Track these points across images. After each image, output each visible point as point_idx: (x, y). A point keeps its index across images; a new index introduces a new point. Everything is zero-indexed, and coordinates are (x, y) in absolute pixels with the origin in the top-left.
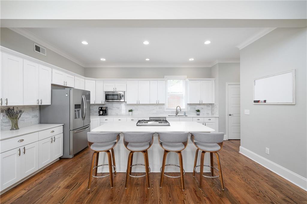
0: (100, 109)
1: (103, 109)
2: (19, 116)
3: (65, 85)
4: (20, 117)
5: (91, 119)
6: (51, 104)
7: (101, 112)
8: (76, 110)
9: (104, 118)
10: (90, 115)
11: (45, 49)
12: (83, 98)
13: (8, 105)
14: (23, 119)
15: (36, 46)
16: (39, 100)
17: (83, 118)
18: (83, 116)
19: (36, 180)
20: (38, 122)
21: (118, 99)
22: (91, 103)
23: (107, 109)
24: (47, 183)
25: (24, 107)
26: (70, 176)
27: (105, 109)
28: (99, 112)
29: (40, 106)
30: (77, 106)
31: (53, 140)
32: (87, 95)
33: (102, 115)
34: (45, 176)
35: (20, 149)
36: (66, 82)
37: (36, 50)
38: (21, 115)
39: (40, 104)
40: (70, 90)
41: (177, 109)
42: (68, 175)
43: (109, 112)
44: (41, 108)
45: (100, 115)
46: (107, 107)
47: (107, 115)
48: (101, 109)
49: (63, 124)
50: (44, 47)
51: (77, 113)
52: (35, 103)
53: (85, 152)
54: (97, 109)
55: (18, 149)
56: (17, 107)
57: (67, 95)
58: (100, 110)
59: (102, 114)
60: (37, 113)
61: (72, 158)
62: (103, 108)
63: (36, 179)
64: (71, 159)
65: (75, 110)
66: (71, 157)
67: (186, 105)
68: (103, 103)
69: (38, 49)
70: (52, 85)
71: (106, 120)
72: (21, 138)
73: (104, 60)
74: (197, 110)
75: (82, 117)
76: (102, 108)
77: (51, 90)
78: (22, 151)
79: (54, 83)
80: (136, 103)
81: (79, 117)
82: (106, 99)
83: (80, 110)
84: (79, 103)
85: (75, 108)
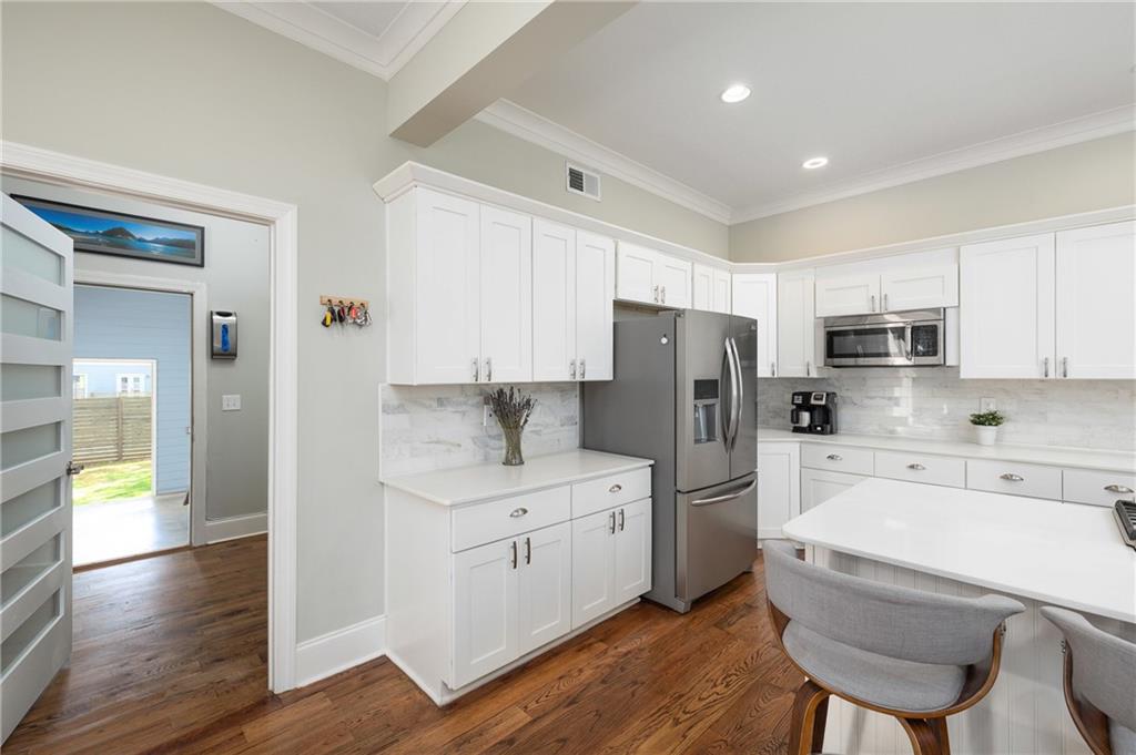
0: (799, 400)
1: (813, 402)
2: (523, 421)
3: (660, 303)
4: (526, 421)
5: (759, 445)
6: (611, 378)
7: (805, 418)
8: (701, 403)
9: (820, 445)
10: (756, 428)
11: (598, 176)
12: (729, 351)
13: (492, 381)
14: (538, 428)
15: (572, 172)
16: (578, 364)
17: (730, 443)
18: (730, 435)
19: (561, 678)
20: (576, 442)
22: (759, 375)
23: (835, 405)
24: (591, 716)
25: (540, 387)
26: (677, 722)
27: (823, 402)
28: (795, 418)
29: (581, 385)
30: (705, 388)
31: (617, 523)
32: (744, 335)
33: (810, 430)
34: (587, 668)
35: (515, 543)
36: (663, 291)
37: (571, 186)
38: (527, 416)
39: (578, 378)
40: (678, 319)
42: (667, 709)
43: (844, 416)
44: (588, 391)
45: (798, 430)
46: (834, 393)
47: (831, 433)
48: (803, 402)
49: (652, 462)
50: (595, 170)
51: (701, 414)
52: (563, 375)
53: (738, 599)
54: (784, 402)
55: (511, 541)
56: (520, 386)
57: (664, 341)
58: (800, 408)
59: (810, 426)
60: (573, 406)
61: (686, 613)
62: (816, 399)
63: (562, 670)
64: (682, 620)
65: (695, 406)
66: (681, 606)
68: (814, 374)
69: (576, 180)
70: (620, 305)
71: (831, 457)
72: (519, 503)
73: (822, 161)
75: (725, 439)
76: (807, 396)
77: (615, 324)
78: (522, 554)
79: (625, 296)
80: (1036, 374)
81: (711, 437)
82: (831, 352)
83: (717, 403)
84: (713, 373)
85: (698, 396)
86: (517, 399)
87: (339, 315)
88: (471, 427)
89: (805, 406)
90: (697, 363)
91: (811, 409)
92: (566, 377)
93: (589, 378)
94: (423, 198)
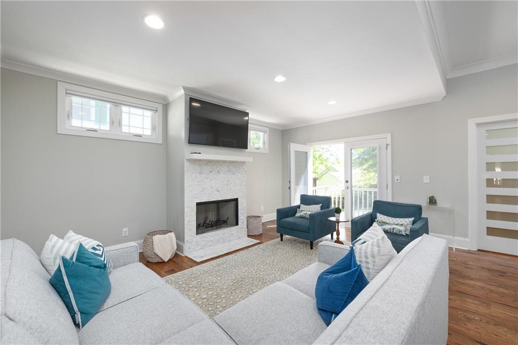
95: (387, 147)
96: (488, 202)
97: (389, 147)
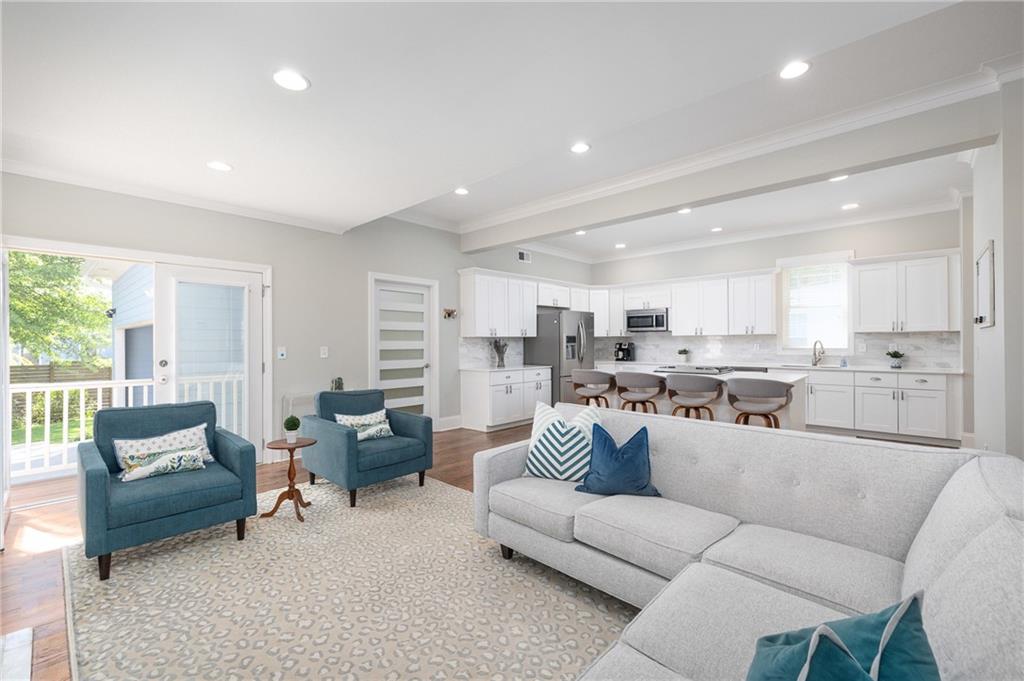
0: (618, 347)
3: (555, 306)
4: (505, 352)
6: (536, 336)
7: (621, 354)
8: (569, 344)
11: (530, 253)
12: (579, 326)
13: (496, 336)
14: (509, 355)
15: (520, 253)
16: (524, 331)
20: (522, 361)
21: (652, 326)
22: (596, 335)
23: (633, 349)
25: (509, 338)
27: (628, 347)
28: (616, 354)
29: (525, 339)
30: (571, 339)
31: (539, 387)
32: (588, 319)
33: (622, 359)
35: (506, 386)
36: (557, 301)
37: (519, 258)
38: (506, 350)
39: (524, 336)
40: (561, 312)
41: (815, 349)
43: (639, 353)
44: (527, 341)
45: (618, 360)
46: (633, 343)
47: (631, 360)
48: (620, 347)
49: (552, 367)
50: (529, 251)
51: (570, 349)
56: (504, 338)
57: (555, 322)
60: (520, 347)
62: (625, 346)
65: (567, 346)
67: (853, 335)
68: (623, 335)
69: (522, 256)
70: (538, 307)
72: (508, 374)
73: (623, 246)
74: (891, 350)
75: (580, 358)
76: (621, 344)
77: (538, 316)
78: (509, 390)
79: (540, 304)
80: (693, 334)
81: (573, 357)
82: (629, 326)
83: (576, 344)
84: (573, 333)
85: (568, 342)
86: (502, 343)
87: (449, 314)
88: (484, 353)
89: (620, 349)
90: (567, 330)
91: (622, 350)
92: (520, 335)
93: (528, 335)
94: (478, 278)
95: (263, 291)
96: (382, 358)
97: (268, 292)
